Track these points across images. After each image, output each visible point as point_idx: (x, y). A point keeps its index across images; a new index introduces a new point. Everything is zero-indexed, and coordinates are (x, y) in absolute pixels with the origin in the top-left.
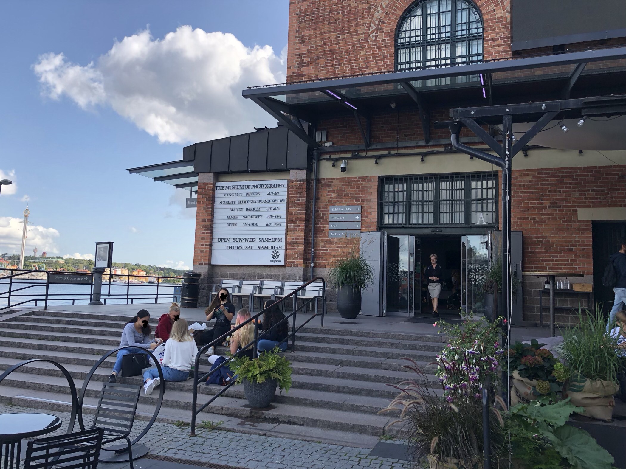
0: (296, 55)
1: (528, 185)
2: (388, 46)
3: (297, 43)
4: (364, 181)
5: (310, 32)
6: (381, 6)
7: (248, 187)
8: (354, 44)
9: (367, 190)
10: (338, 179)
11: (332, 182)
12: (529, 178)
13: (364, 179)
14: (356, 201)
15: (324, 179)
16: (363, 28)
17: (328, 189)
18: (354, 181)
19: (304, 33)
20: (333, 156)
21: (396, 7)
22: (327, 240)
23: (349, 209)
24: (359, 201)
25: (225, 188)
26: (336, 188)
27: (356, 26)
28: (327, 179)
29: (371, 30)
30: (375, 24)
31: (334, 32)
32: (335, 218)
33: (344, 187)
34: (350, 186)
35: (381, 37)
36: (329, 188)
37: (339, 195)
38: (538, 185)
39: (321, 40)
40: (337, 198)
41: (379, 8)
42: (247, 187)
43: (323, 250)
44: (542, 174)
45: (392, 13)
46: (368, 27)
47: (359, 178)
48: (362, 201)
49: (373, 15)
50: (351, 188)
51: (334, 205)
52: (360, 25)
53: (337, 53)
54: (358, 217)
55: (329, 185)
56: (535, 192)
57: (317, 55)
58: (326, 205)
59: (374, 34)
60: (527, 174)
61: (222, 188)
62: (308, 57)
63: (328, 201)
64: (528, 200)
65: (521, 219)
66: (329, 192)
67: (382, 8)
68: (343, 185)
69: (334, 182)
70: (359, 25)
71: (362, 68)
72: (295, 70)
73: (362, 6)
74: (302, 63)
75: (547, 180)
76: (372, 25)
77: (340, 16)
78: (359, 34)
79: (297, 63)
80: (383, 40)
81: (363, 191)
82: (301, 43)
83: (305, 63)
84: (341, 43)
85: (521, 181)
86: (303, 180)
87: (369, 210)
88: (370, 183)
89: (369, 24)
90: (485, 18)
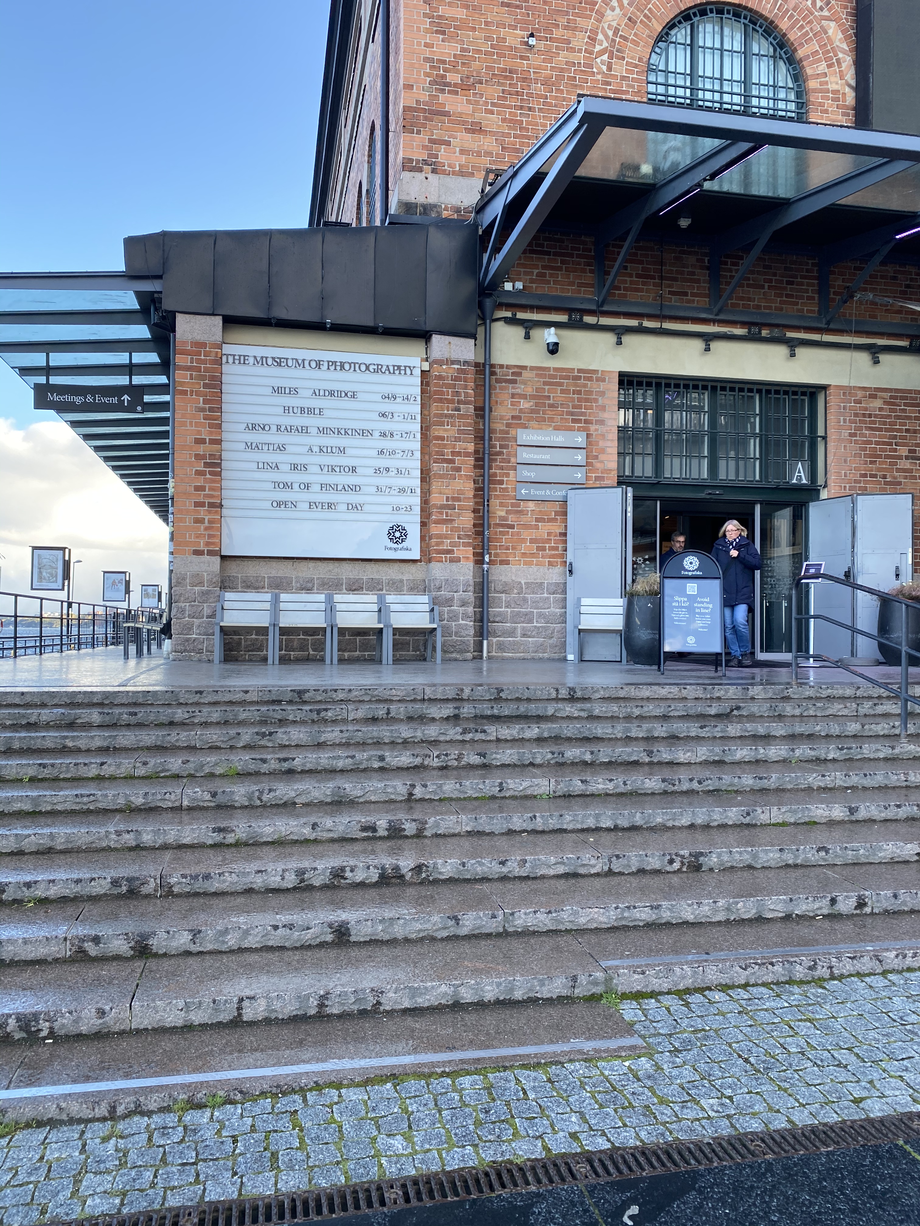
0: (426, 60)
1: (876, 416)
3: (427, 31)
4: (590, 379)
5: (460, 13)
7: (319, 364)
8: (562, 70)
9: (596, 400)
10: (533, 368)
11: (520, 374)
12: (878, 403)
13: (589, 374)
14: (574, 421)
15: (501, 366)
16: (580, 41)
17: (511, 391)
18: (567, 377)
19: (444, 10)
20: (520, 315)
21: (650, 10)
22: (513, 505)
23: (559, 438)
24: (579, 421)
25: (251, 360)
26: (530, 390)
27: (566, 28)
28: (508, 367)
29: (598, 48)
30: (606, 36)
31: (515, 28)
32: (532, 456)
33: (547, 387)
34: (559, 388)
35: (620, 69)
36: (513, 388)
37: (537, 404)
38: (889, 416)
39: (487, 39)
40: (532, 411)
42: (313, 364)
43: (502, 526)
44: (896, 398)
45: (641, 21)
46: (593, 39)
47: (579, 371)
48: (586, 422)
49: (601, 15)
50: (562, 391)
51: (526, 428)
52: (574, 29)
53: (524, 80)
54: (580, 457)
55: (514, 382)
56: (887, 430)
57: (479, 73)
58: (508, 425)
59: (605, 57)
60: (873, 397)
61: (243, 360)
62: (457, 72)
63: (513, 417)
64: (877, 443)
65: (865, 476)
66: (513, 396)
68: (545, 383)
69: (526, 374)
70: (571, 27)
72: (424, 97)
74: (440, 84)
75: (904, 411)
78: (572, 50)
79: (428, 79)
80: (623, 78)
81: (587, 400)
82: (437, 32)
83: (449, 84)
84: (535, 60)
85: (866, 409)
86: (466, 363)
87: (601, 444)
88: (602, 386)
89: (595, 32)
90: (812, 84)
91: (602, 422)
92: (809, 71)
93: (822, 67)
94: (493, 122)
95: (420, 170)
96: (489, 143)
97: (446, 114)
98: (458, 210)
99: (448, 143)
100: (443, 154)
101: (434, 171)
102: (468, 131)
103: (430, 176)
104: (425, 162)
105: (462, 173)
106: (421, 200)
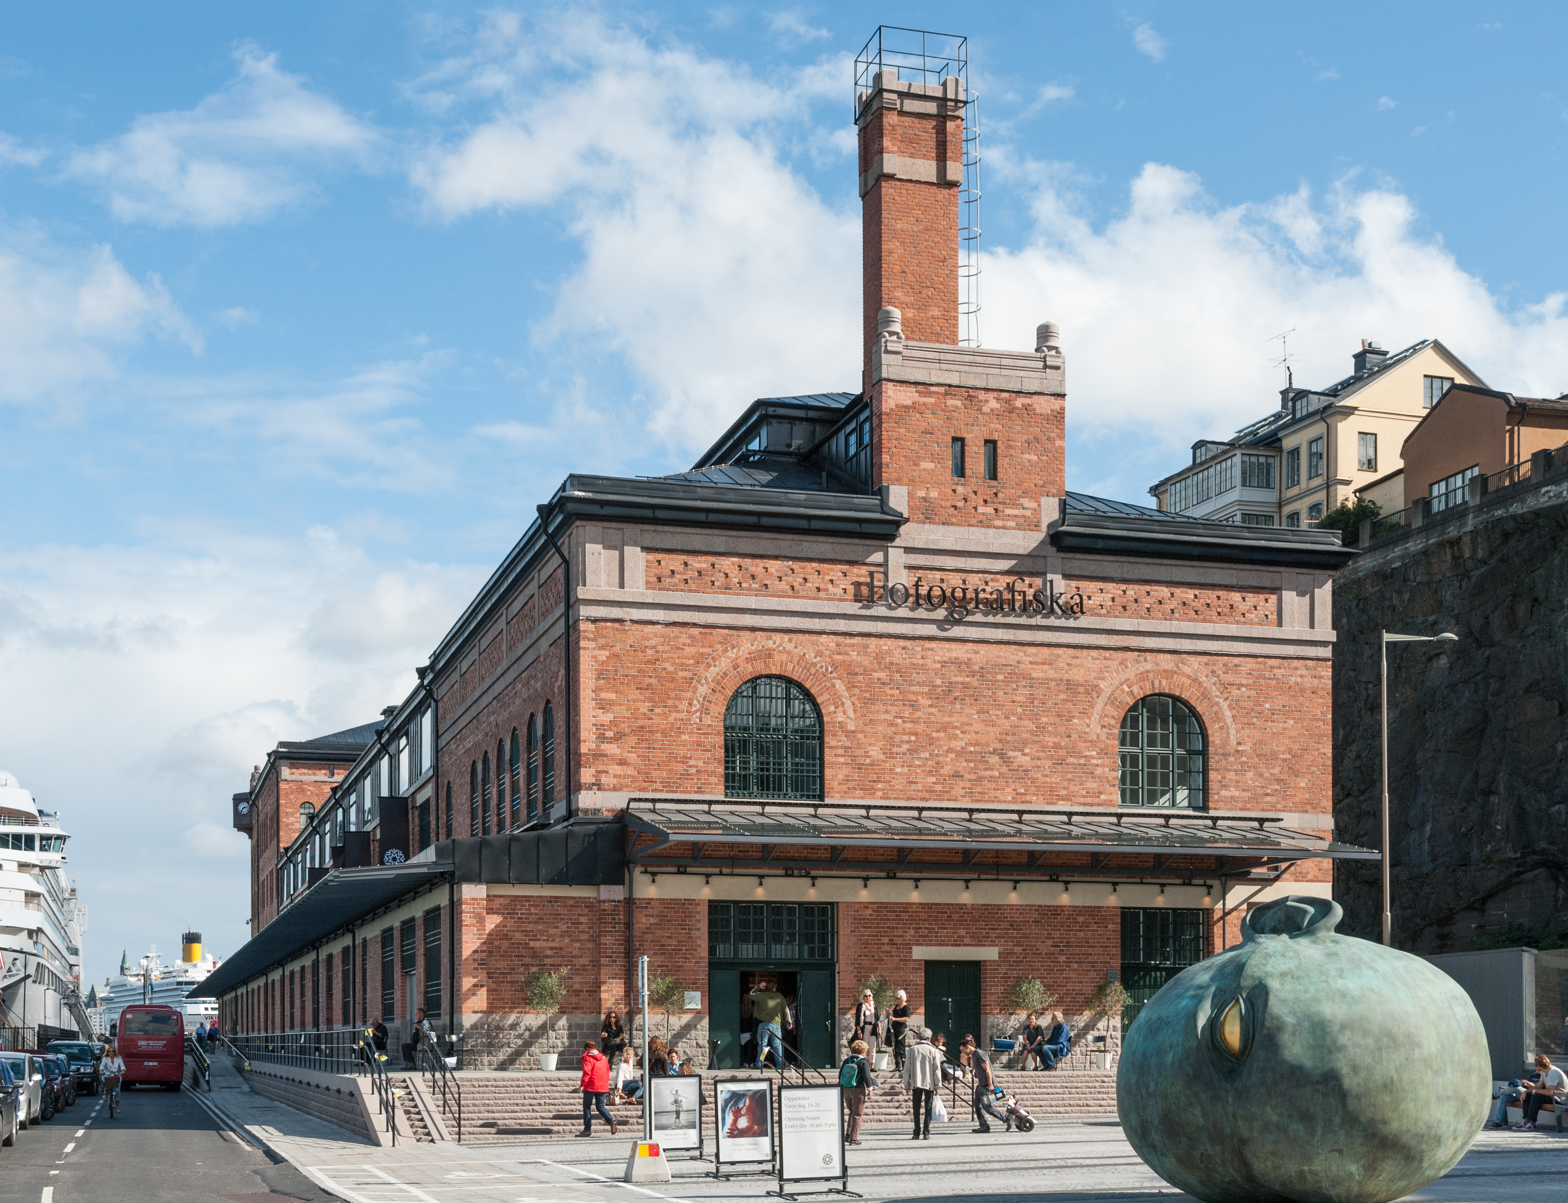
0: (594, 725)
1: (868, 920)
2: (716, 734)
3: (594, 708)
4: (691, 905)
5: (612, 696)
6: (706, 678)
8: (673, 724)
9: (695, 917)
11: (649, 904)
12: (869, 912)
13: (691, 902)
15: (639, 900)
16: (684, 706)
17: (644, 914)
19: (603, 695)
20: (649, 869)
26: (656, 912)
27: (675, 699)
28: (643, 900)
29: (694, 709)
30: (699, 702)
31: (645, 702)
33: (665, 910)
34: (673, 911)
35: (707, 720)
36: (645, 912)
38: (876, 920)
39: (629, 710)
41: (703, 681)
44: (880, 908)
45: (721, 691)
46: (690, 704)
49: (696, 688)
50: (675, 912)
52: (680, 699)
53: (650, 732)
55: (646, 908)
56: (875, 928)
57: (624, 730)
58: (642, 933)
59: (698, 714)
60: (866, 908)
62: (611, 731)
63: (645, 929)
64: (868, 936)
66: (645, 916)
67: (707, 683)
68: (664, 908)
69: (653, 903)
71: (685, 757)
72: (593, 746)
73: (682, 674)
74: (601, 738)
75: (885, 916)
76: (695, 702)
77: (654, 681)
78: (678, 711)
80: (709, 726)
81: (689, 917)
83: (607, 739)
84: (656, 720)
85: (861, 916)
86: (619, 902)
87: (699, 942)
88: (699, 908)
89: (691, 700)
90: (826, 719)
91: (698, 929)
92: (824, 711)
93: (832, 708)
94: (632, 757)
95: (591, 789)
96: (630, 771)
97: (605, 755)
98: (612, 810)
99: (607, 772)
100: (604, 779)
101: (599, 789)
102: (618, 764)
103: (598, 793)
104: (594, 784)
105: (615, 789)
106: (592, 806)
